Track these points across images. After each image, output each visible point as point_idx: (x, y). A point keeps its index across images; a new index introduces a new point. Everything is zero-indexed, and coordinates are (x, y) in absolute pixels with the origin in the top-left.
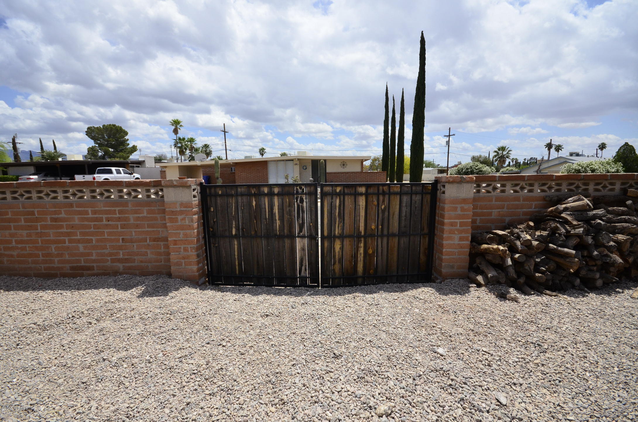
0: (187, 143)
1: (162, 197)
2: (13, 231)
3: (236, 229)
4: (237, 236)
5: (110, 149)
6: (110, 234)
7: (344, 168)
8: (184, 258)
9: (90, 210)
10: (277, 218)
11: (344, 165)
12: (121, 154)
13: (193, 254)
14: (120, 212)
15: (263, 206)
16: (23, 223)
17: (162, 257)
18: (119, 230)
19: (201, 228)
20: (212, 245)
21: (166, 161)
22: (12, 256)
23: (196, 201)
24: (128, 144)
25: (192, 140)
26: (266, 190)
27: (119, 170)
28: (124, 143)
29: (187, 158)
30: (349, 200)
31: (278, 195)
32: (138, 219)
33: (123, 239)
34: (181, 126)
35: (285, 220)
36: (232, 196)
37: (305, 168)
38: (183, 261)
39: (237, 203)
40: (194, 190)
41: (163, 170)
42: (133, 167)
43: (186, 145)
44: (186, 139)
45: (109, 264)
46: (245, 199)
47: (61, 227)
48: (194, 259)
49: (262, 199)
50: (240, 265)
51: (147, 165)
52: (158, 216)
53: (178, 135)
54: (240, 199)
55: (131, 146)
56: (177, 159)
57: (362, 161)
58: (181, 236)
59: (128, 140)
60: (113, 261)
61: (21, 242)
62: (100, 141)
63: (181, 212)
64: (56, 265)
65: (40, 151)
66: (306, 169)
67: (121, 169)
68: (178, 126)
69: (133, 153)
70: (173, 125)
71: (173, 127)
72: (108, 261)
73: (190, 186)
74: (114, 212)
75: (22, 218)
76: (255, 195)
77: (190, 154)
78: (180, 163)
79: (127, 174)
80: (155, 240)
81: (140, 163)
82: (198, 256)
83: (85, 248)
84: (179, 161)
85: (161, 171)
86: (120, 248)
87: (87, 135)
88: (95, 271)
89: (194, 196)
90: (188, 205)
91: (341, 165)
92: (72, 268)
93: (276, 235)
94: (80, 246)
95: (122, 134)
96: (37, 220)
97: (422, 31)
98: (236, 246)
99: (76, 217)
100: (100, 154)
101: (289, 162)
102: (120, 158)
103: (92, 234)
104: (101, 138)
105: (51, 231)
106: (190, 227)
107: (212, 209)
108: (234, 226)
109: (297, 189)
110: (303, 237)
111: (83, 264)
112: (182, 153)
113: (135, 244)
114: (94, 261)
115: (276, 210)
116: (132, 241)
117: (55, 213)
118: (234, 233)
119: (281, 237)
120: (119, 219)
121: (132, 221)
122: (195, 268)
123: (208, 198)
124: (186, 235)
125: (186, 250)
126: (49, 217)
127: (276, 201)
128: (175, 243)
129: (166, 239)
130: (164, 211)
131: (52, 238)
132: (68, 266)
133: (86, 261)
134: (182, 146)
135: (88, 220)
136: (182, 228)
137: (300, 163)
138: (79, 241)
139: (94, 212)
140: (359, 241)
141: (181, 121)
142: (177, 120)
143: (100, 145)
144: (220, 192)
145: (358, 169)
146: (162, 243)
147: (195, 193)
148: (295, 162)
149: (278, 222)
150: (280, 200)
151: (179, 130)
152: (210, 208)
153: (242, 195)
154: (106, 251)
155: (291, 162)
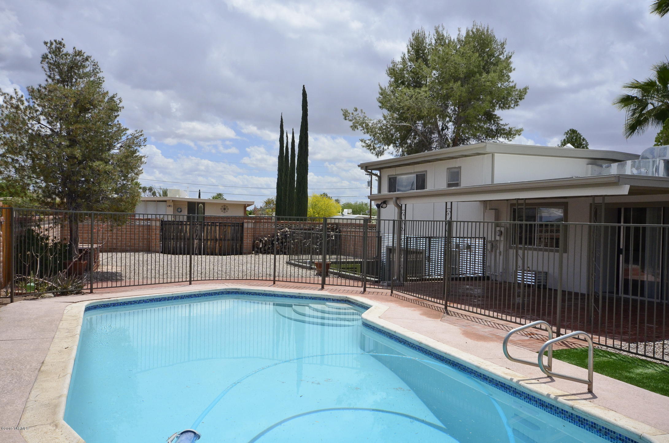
7: (225, 212)
11: (225, 209)
15: (183, 228)
20: (163, 242)
26: (185, 223)
30: (213, 228)
31: (189, 225)
37: (179, 210)
38: (155, 246)
39: (174, 227)
46: (177, 226)
50: (173, 249)
57: (245, 206)
58: (155, 237)
63: (156, 229)
66: (181, 211)
76: (181, 224)
90: (158, 227)
91: (221, 209)
93: (187, 238)
97: (304, 86)
98: (172, 242)
101: (162, 202)
106: (159, 234)
107: (164, 229)
108: (172, 235)
110: (197, 239)
115: (188, 230)
118: (172, 238)
119: (189, 239)
122: (158, 248)
123: (163, 225)
124: (157, 237)
125: (156, 242)
127: (188, 227)
128: (153, 239)
129: (148, 239)
130: (149, 229)
137: (174, 205)
140: (217, 242)
145: (241, 214)
148: (168, 204)
149: (188, 234)
155: (164, 202)
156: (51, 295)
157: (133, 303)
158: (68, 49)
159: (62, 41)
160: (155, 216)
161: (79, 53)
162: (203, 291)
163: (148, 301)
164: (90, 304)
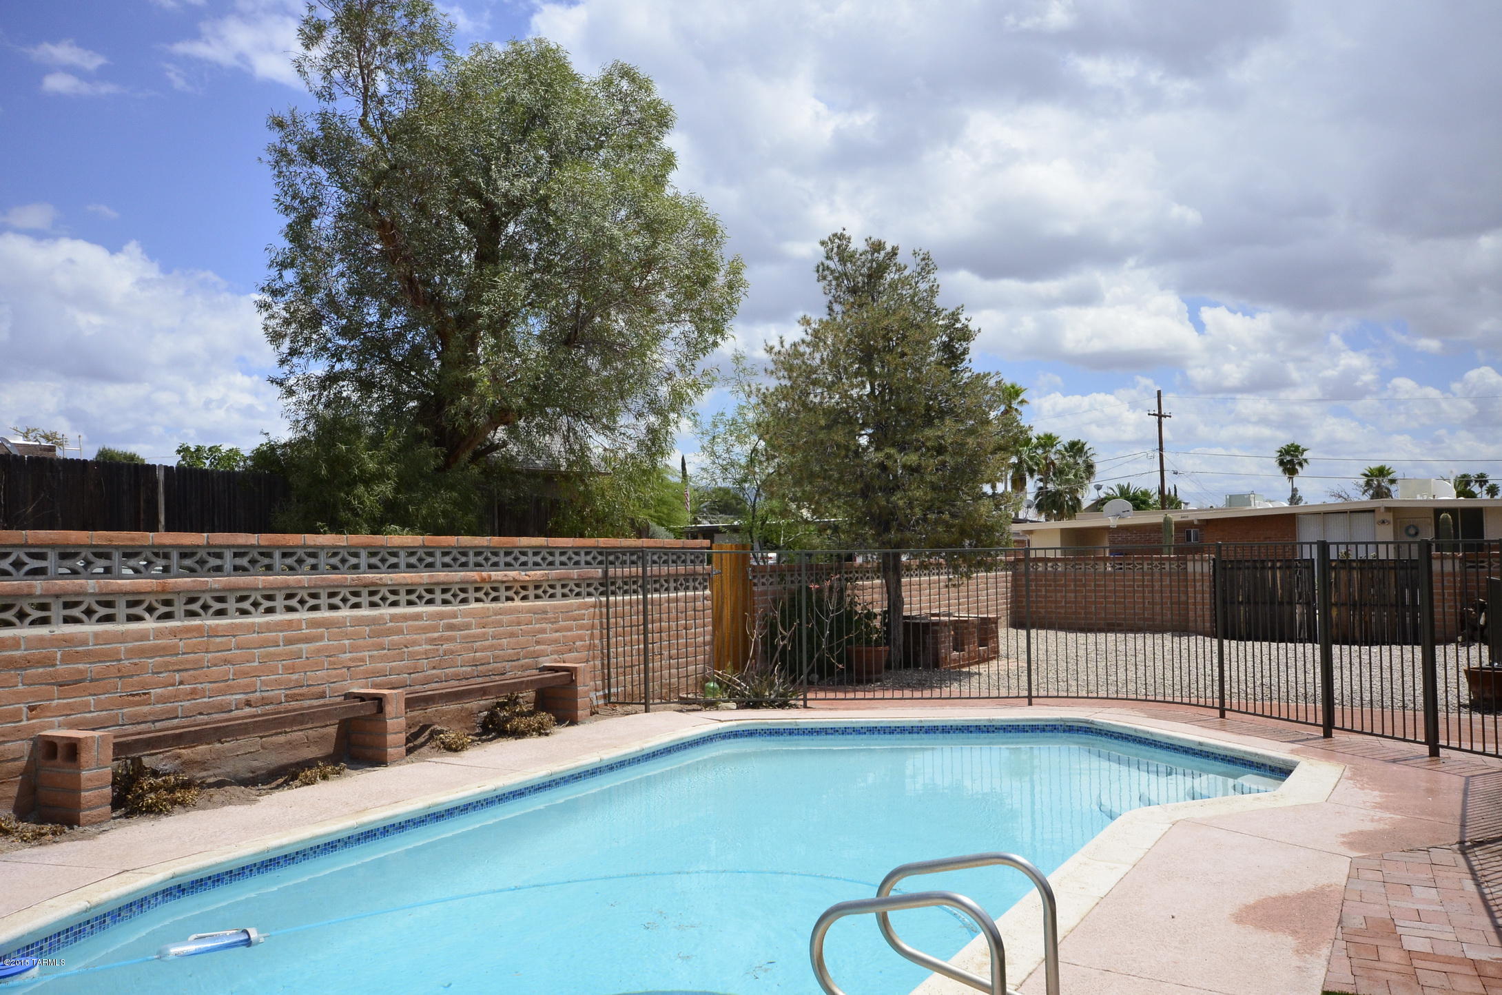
0: (1034, 450)
31: (1280, 568)
37: (1412, 531)
66: (1416, 534)
77: (1041, 484)
101: (1363, 514)
110: (1302, 604)
112: (1019, 481)
128: (1194, 604)
137: (1396, 519)
141: (1023, 388)
142: (1013, 387)
148: (1379, 517)
149: (1280, 591)
155: (1367, 515)
156: (733, 705)
157: (830, 731)
158: (858, 244)
159: (845, 233)
160: (1344, 546)
161: (877, 247)
162: (998, 720)
163: (863, 730)
164: (737, 726)
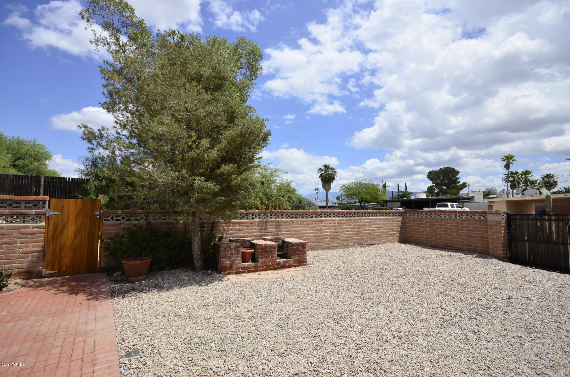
0: (520, 176)
1: (487, 218)
2: (425, 228)
3: (527, 237)
4: (527, 241)
5: (444, 187)
6: (461, 233)
8: (496, 247)
9: (454, 222)
10: (554, 233)
12: (452, 190)
13: (501, 246)
14: (467, 224)
15: (545, 226)
16: (429, 225)
17: (485, 246)
18: (466, 231)
19: (506, 235)
20: (513, 244)
21: (495, 196)
22: (423, 238)
23: (504, 221)
24: (459, 182)
25: (527, 173)
26: (547, 217)
27: (453, 204)
28: (456, 181)
29: (520, 192)
31: (555, 220)
32: (475, 227)
33: (467, 236)
34: (514, 160)
35: (560, 234)
36: (525, 220)
38: (495, 248)
39: (528, 224)
40: (503, 216)
41: (491, 204)
42: (464, 202)
43: (519, 178)
44: (520, 172)
45: (460, 245)
46: (533, 222)
47: (443, 228)
48: (501, 248)
49: (544, 222)
50: (530, 257)
51: (476, 201)
52: (484, 227)
53: (510, 170)
54: (530, 221)
55: (460, 183)
56: (507, 194)
58: (495, 236)
59: (459, 178)
60: (462, 245)
61: (427, 233)
62: (437, 181)
63: (496, 226)
64: (439, 243)
65: (397, 191)
67: (454, 204)
68: (511, 161)
69: (462, 189)
70: (504, 161)
71: (505, 163)
72: (460, 244)
73: (501, 214)
74: (464, 224)
75: (429, 223)
76: (539, 220)
77: (524, 187)
78: (510, 198)
79: (459, 207)
80: (482, 238)
81: (469, 199)
82: (503, 247)
83: (451, 237)
84: (510, 195)
85: (488, 206)
86: (466, 239)
87: (427, 177)
88: (454, 248)
89: (503, 219)
90: (500, 222)
92: (445, 245)
93: (554, 242)
94: (449, 236)
95: (455, 174)
96: (434, 225)
98: (527, 246)
99: (449, 225)
100: (436, 191)
102: (451, 194)
103: (454, 232)
104: (437, 179)
105: (438, 230)
106: (500, 233)
107: (513, 226)
108: (526, 235)
109: (568, 218)
111: (449, 244)
112: (513, 186)
113: (472, 239)
114: (454, 244)
115: (553, 228)
116: (471, 237)
117: (441, 223)
118: (526, 238)
119: (557, 244)
120: (466, 227)
121: (472, 228)
122: (502, 252)
123: (511, 221)
124: (497, 236)
125: (497, 243)
126: (438, 224)
128: (492, 239)
129: (487, 238)
130: (487, 225)
131: (438, 232)
132: (443, 244)
133: (451, 243)
134: (514, 180)
135: (453, 226)
136: (495, 232)
138: (448, 235)
139: (456, 223)
141: (514, 156)
142: (510, 156)
143: (437, 185)
144: (518, 218)
146: (485, 240)
147: (503, 217)
149: (555, 235)
150: (556, 223)
151: (511, 165)
152: (512, 225)
153: (531, 219)
154: (459, 240)
